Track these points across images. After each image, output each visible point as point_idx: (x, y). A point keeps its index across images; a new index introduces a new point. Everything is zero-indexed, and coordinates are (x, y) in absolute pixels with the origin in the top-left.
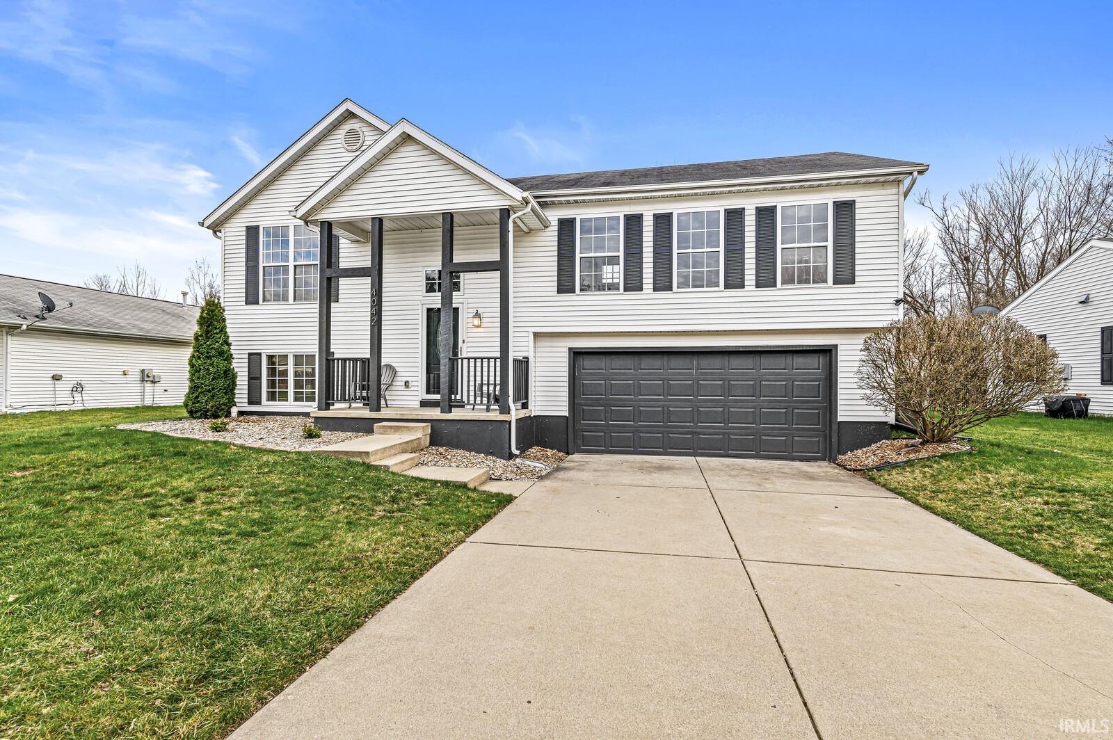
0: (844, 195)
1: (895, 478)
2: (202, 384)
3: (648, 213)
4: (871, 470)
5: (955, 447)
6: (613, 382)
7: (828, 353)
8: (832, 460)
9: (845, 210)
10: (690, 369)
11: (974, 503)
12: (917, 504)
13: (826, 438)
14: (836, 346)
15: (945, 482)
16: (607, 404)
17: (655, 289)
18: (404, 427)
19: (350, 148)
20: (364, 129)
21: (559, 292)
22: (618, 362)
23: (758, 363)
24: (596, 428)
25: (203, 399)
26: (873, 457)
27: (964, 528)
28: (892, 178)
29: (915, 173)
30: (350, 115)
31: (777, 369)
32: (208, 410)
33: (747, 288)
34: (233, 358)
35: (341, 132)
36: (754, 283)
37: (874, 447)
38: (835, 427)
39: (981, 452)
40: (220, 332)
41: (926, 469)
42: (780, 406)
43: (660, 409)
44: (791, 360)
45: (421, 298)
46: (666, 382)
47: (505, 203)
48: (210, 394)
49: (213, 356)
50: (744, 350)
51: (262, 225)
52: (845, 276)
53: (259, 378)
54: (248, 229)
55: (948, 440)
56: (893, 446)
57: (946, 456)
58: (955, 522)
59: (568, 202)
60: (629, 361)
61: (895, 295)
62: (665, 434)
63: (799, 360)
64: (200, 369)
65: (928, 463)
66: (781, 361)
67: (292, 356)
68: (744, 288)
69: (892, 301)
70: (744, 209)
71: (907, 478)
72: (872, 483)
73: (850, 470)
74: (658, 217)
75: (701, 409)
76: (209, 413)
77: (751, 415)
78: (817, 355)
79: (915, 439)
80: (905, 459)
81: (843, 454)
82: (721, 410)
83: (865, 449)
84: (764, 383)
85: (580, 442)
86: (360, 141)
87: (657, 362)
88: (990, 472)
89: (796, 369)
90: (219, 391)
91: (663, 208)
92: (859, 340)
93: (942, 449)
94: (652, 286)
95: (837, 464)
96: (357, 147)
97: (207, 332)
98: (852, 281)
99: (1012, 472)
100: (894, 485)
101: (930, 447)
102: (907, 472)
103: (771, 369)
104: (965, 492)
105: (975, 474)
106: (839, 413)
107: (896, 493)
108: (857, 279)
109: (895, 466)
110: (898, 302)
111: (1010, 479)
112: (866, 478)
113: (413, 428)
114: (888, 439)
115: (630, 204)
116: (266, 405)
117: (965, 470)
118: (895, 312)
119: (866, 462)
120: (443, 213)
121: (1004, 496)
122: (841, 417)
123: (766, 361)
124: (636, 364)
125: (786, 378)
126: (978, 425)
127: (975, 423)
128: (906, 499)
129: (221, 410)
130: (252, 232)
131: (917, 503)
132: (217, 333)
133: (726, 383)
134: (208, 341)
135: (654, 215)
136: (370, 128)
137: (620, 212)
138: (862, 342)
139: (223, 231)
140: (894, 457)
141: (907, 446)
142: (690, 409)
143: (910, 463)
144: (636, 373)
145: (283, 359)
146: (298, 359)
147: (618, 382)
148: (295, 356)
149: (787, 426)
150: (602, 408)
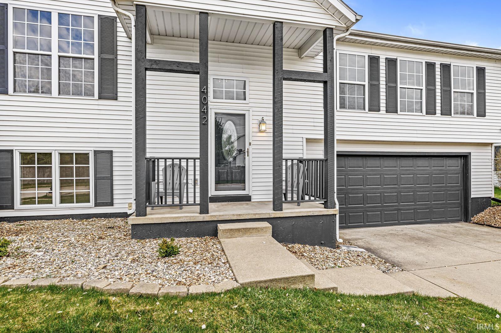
0: (481, 64)
6: (350, 177)
7: (466, 158)
8: (466, 219)
9: (481, 71)
10: (396, 167)
14: (470, 153)
16: (347, 193)
37: (485, 211)
38: (470, 201)
42: (441, 189)
50: (428, 154)
53: (12, 179)
62: (382, 212)
67: (57, 154)
75: (402, 194)
77: (428, 196)
81: (473, 217)
82: (412, 194)
84: (433, 175)
98: (484, 115)
106: (472, 193)
108: (487, 114)
114: (490, 206)
122: (474, 194)
125: (444, 173)
142: (396, 194)
144: (364, 170)
145: (46, 157)
146: (65, 157)
147: (353, 177)
148: (61, 154)
149: (445, 202)
150: (343, 196)
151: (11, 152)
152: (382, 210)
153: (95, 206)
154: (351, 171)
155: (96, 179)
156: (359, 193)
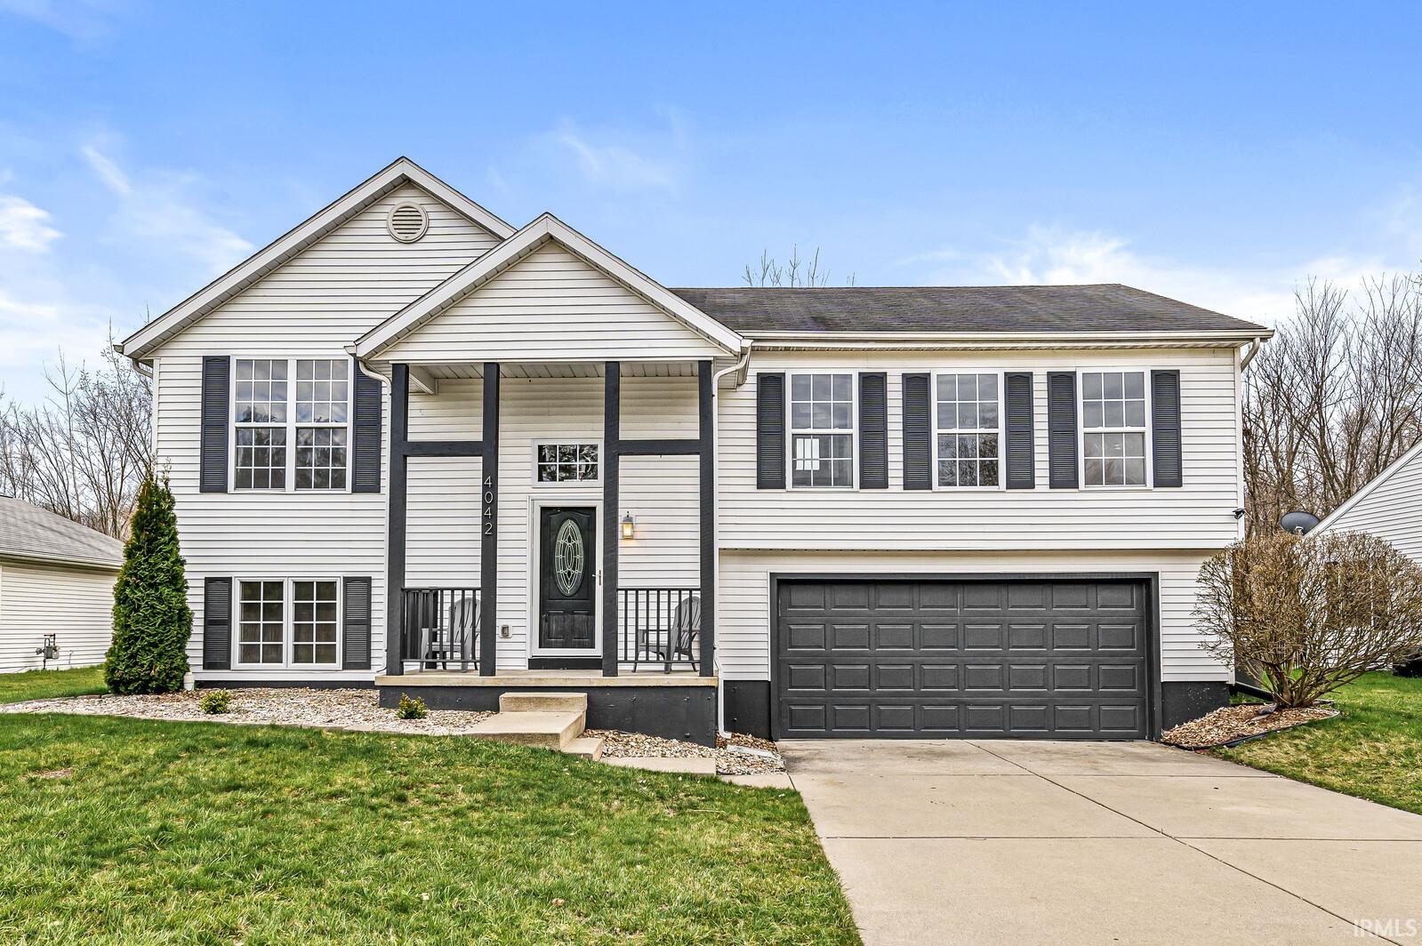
0: (1165, 363)
1: (1258, 753)
2: (143, 632)
3: (895, 371)
4: (1220, 746)
5: (1319, 712)
6: (837, 627)
7: (1144, 583)
8: (1153, 737)
9: (1166, 382)
10: (952, 607)
11: (1373, 776)
12: (1305, 782)
13: (1145, 706)
14: (1156, 574)
15: (1326, 755)
16: (829, 661)
17: (906, 487)
18: (552, 699)
19: (402, 237)
20: (428, 208)
21: (760, 485)
22: (842, 595)
23: (1049, 599)
24: (811, 700)
25: (146, 660)
26: (1216, 730)
27: (1375, 802)
28: (1228, 343)
29: (1258, 340)
30: (406, 183)
31: (1076, 607)
32: (151, 679)
33: (1037, 489)
34: (187, 587)
35: (388, 209)
36: (1047, 481)
37: (1210, 716)
38: (1158, 690)
39: (1355, 718)
40: (170, 540)
41: (1297, 741)
42: (1080, 660)
43: (909, 667)
44: (1095, 593)
45: (530, 489)
46: (916, 626)
47: (708, 353)
48: (156, 651)
49: (160, 584)
51: (235, 355)
52: (1169, 476)
53: (228, 622)
54: (208, 362)
55: (1309, 704)
56: (1237, 714)
57: (1316, 723)
58: (1363, 796)
59: (775, 349)
60: (860, 595)
61: (1233, 504)
62: (917, 706)
63: (1105, 594)
64: (139, 606)
65: (1296, 733)
66: (1078, 595)
67: (291, 584)
68: (1034, 488)
69: (1230, 511)
70: (1031, 374)
71: (1279, 753)
72: (1229, 762)
73: (1189, 749)
74: (908, 379)
75: (970, 667)
76: (153, 684)
77: (1042, 674)
78: (1129, 587)
79: (1262, 704)
80: (1263, 731)
81: (1170, 728)
82: (997, 667)
83: (1198, 721)
84: (1058, 627)
85: (786, 721)
86: (422, 228)
87: (904, 595)
88: (1377, 740)
89: (1102, 607)
90: (170, 645)
91: (916, 366)
92: (1196, 565)
93: (1307, 715)
94: (901, 482)
95: (1165, 743)
96: (416, 236)
97: (150, 541)
98: (1177, 483)
99: (1403, 739)
100: (1264, 763)
101: (1291, 713)
102: (1272, 746)
103: (1067, 605)
104: (1358, 765)
105: (1361, 744)
106: (1163, 670)
107: (1269, 772)
108: (1184, 480)
109: (1251, 740)
110: (1238, 514)
111: (1403, 747)
112: (1217, 757)
113: (567, 700)
114: (1226, 705)
115: (867, 357)
116: (240, 670)
117: (1347, 739)
118: (1234, 527)
119: (1209, 738)
120: (607, 362)
121: (1404, 766)
122: (1168, 673)
123: (1061, 595)
124: (872, 599)
125: (1089, 620)
126: (1348, 681)
127: (1345, 679)
128: (1288, 777)
129: (171, 679)
130: (216, 369)
131: (1304, 780)
132: (166, 544)
133: (1005, 627)
134: (150, 557)
135: (904, 375)
136: (439, 208)
137: (853, 368)
138: (1199, 567)
139: (156, 363)
140: (1245, 728)
141: (1258, 714)
142: (953, 667)
143: (1270, 735)
144: (872, 613)
145: (275, 588)
146: (302, 588)
147: (844, 627)
148: (297, 584)
149: (1091, 690)
150: (820, 667)
151: (229, 580)
152: (918, 702)
153: (343, 669)
154: (837, 614)
155: (346, 623)
156: (858, 663)
